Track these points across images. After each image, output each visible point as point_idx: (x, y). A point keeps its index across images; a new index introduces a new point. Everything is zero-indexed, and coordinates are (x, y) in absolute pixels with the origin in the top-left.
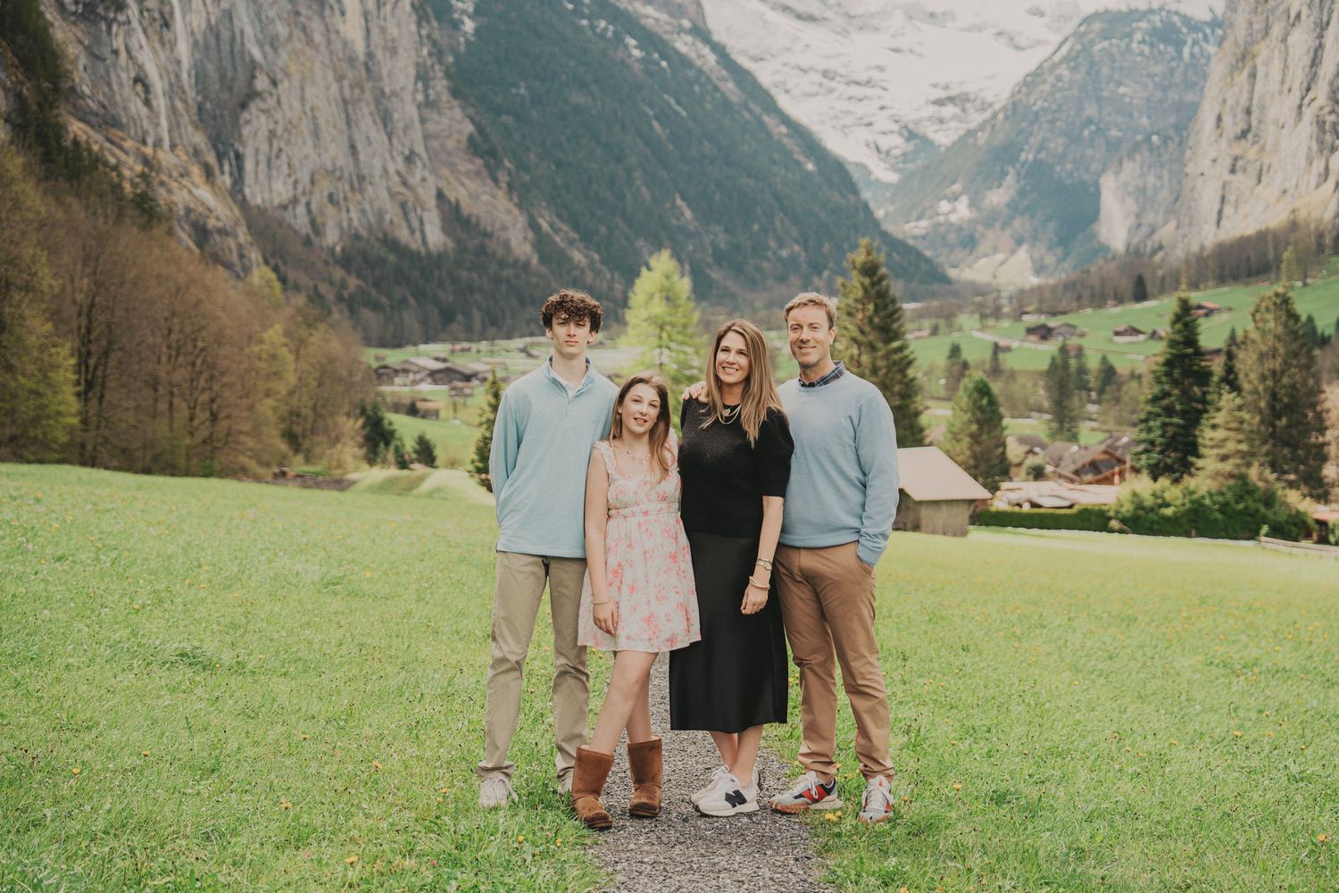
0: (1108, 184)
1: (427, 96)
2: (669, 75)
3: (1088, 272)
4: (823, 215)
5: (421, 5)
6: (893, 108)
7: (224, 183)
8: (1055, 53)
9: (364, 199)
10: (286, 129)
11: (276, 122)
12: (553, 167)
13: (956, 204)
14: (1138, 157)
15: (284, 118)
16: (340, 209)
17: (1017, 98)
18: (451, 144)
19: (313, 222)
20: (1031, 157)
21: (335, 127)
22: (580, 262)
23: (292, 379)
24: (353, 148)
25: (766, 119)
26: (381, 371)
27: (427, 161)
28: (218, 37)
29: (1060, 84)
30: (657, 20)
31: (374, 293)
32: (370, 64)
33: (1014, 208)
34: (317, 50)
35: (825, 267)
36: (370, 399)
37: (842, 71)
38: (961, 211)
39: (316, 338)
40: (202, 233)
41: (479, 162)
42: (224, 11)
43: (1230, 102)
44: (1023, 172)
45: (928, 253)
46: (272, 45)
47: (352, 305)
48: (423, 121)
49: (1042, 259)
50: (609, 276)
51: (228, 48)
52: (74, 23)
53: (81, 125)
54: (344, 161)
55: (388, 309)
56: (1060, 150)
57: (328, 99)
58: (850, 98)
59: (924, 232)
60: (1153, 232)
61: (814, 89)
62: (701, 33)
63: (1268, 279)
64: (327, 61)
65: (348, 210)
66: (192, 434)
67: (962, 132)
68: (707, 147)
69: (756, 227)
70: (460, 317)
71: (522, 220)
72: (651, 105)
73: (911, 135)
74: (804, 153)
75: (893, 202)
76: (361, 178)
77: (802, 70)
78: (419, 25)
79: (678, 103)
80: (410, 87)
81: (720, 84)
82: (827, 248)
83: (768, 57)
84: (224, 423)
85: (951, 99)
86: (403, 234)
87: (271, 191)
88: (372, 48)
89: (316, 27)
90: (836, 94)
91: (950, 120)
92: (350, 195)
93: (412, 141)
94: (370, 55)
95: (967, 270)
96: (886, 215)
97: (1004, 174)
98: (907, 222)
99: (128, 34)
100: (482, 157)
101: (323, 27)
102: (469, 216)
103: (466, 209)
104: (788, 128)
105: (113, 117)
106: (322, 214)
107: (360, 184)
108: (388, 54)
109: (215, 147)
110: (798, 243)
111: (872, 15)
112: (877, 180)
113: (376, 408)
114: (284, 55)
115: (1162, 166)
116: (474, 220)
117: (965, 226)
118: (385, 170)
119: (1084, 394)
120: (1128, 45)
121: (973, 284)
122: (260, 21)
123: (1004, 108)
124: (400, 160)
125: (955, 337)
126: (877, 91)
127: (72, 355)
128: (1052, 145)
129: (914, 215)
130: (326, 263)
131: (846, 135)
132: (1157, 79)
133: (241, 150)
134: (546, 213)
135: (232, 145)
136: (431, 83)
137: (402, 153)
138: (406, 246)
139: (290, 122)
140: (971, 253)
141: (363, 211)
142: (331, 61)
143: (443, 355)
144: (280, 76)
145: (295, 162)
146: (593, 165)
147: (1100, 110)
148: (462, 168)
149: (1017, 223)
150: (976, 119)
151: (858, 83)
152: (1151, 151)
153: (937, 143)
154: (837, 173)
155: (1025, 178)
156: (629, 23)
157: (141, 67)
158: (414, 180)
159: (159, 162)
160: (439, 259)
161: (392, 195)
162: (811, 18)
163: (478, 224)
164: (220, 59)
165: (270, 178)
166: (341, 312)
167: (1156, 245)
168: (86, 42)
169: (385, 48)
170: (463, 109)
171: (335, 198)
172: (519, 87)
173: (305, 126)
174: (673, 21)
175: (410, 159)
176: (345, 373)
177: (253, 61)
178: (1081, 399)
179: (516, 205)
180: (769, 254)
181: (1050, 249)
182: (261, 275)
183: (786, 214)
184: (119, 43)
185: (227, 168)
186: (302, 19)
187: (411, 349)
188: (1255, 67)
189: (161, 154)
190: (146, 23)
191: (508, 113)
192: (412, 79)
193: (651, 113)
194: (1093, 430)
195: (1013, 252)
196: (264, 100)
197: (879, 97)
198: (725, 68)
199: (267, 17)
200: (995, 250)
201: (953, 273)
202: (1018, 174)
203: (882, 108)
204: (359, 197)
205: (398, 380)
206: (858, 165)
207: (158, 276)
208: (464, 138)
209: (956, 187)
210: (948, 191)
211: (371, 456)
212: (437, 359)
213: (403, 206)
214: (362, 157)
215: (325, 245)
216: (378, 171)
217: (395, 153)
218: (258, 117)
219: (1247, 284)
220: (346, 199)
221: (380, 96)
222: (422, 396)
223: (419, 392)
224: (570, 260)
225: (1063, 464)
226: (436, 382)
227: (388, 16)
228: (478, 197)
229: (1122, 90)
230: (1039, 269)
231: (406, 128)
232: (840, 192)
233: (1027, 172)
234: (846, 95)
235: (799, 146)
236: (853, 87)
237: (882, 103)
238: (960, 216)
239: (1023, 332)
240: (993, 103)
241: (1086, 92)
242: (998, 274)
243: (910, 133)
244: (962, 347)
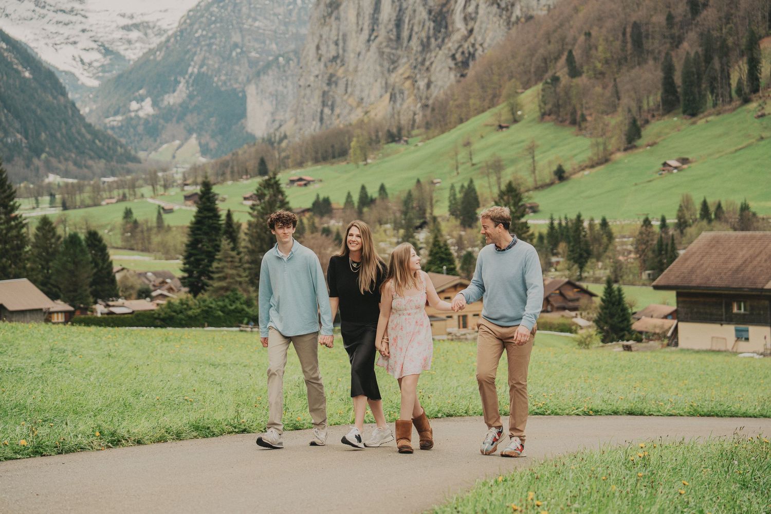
0: (251, 90)
3: (237, 155)
4: (39, 112)
6: (91, 31)
13: (143, 104)
14: (270, 72)
17: (184, 26)
20: (196, 70)
29: (213, 18)
33: (185, 108)
35: (43, 151)
38: (147, 109)
43: (324, 37)
44: (191, 81)
45: (123, 141)
49: (207, 144)
56: (216, 66)
58: (58, 23)
59: (120, 124)
60: (280, 126)
61: (30, 14)
63: (346, 160)
67: (145, 51)
73: (107, 52)
74: (21, 64)
75: (95, 102)
82: (43, 136)
85: (136, 26)
90: (47, 19)
91: (136, 41)
95: (153, 153)
96: (91, 111)
97: (177, 82)
98: (107, 117)
104: (7, 44)
110: (18, 133)
112: (83, 84)
115: (287, 79)
117: (150, 119)
121: (158, 163)
123: (175, 35)
125: (135, 203)
126: (79, 18)
129: (112, 111)
131: (56, 49)
132: (280, 17)
140: (155, 141)
147: (243, 37)
149: (188, 118)
150: (155, 41)
151: (63, 11)
152: (279, 68)
153: (127, 58)
155: (192, 85)
167: (282, 135)
181: (213, 137)
183: (9, 111)
188: (338, 13)
195: (186, 139)
197: (81, 23)
200: (174, 138)
201: (142, 155)
202: (187, 82)
203: (84, 31)
206: (66, 73)
209: (141, 92)
210: (137, 94)
219: (332, 164)
229: (257, 24)
230: (205, 151)
232: (52, 94)
233: (194, 81)
234: (55, 20)
235: (17, 59)
236: (59, 13)
237: (84, 27)
238: (146, 112)
239: (183, 198)
240: (168, 30)
241: (232, 25)
242: (176, 155)
243: (107, 50)
244: (133, 211)
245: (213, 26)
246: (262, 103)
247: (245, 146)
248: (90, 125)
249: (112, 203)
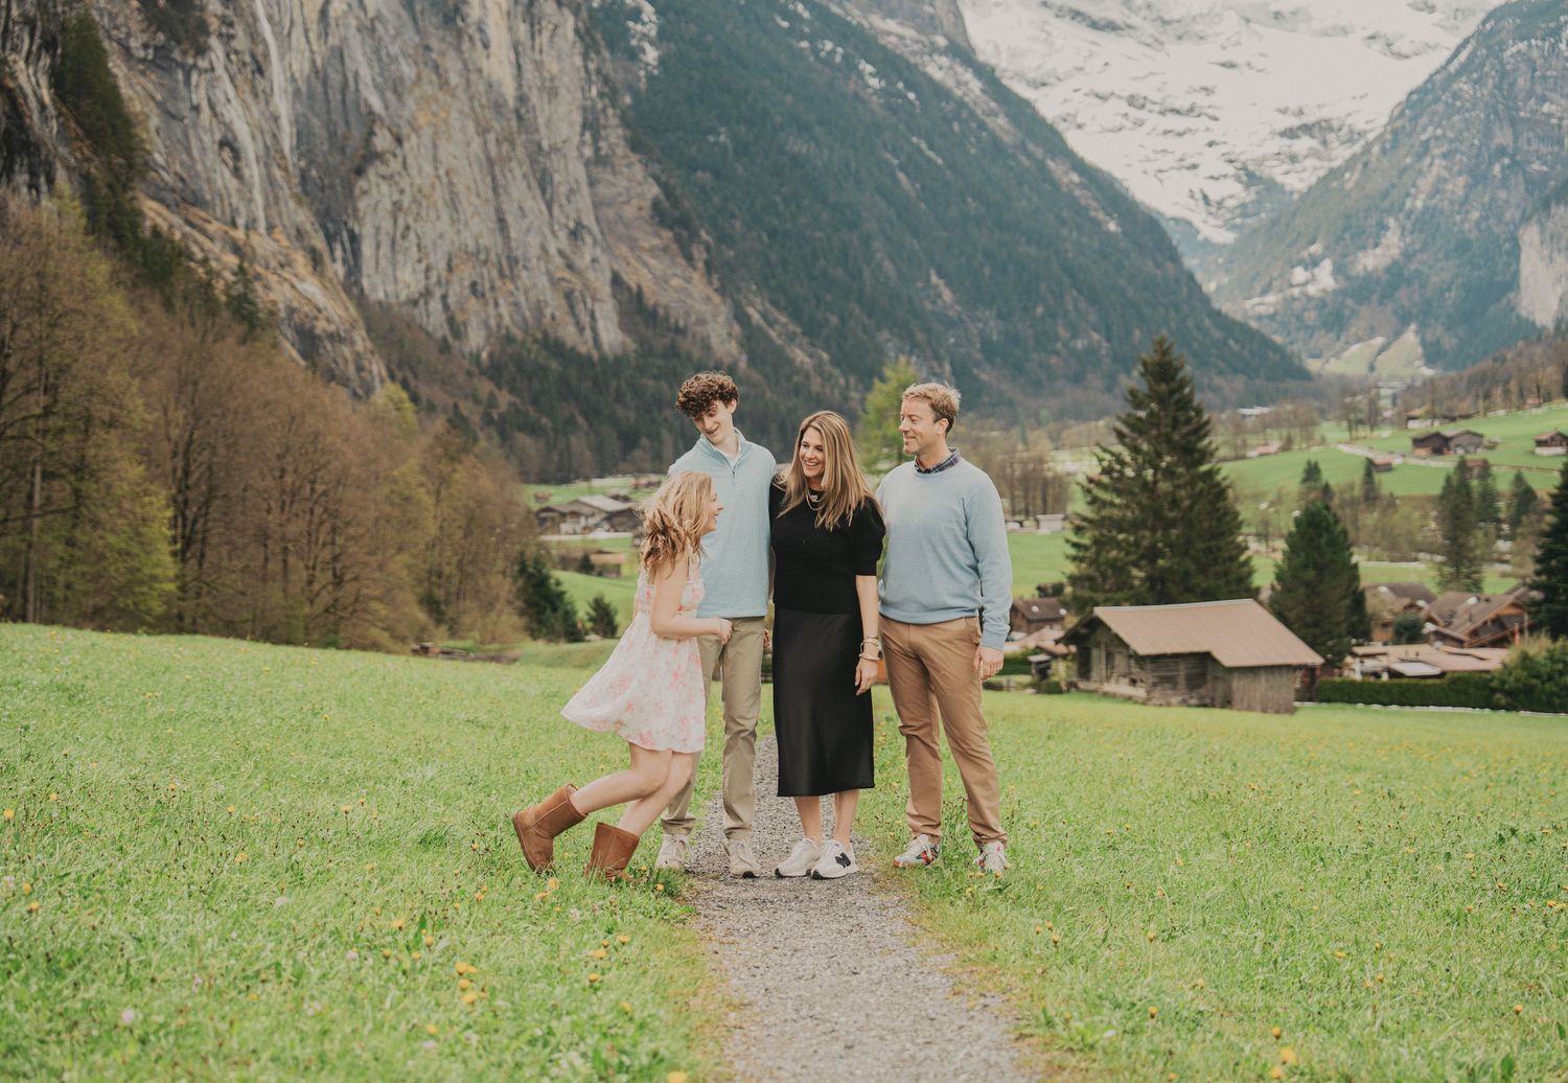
0: (1530, 236)
1: (597, 150)
2: (918, 111)
3: (1504, 360)
4: (1131, 292)
5: (588, 31)
6: (1225, 143)
7: (336, 274)
8: (1450, 61)
9: (517, 288)
10: (415, 201)
11: (402, 192)
12: (765, 238)
13: (1316, 271)
15: (412, 185)
16: (486, 304)
17: (1399, 123)
18: (629, 212)
19: (451, 321)
20: (1419, 204)
21: (478, 196)
22: (802, 363)
23: (433, 529)
24: (501, 221)
25: (1051, 164)
26: (543, 515)
27: (599, 236)
28: (325, 83)
29: (1458, 103)
30: (901, 38)
31: (532, 411)
32: (523, 111)
33: (1396, 275)
34: (454, 96)
36: (531, 552)
37: (1155, 96)
38: (1325, 279)
39: (460, 475)
40: (309, 342)
41: (668, 234)
42: (332, 49)
44: (1409, 225)
45: (1278, 339)
46: (395, 91)
47: (504, 429)
48: (592, 183)
49: (1438, 342)
50: (842, 381)
51: (339, 97)
52: (143, 73)
53: (153, 204)
54: (490, 239)
55: (551, 433)
56: (1460, 192)
57: (468, 158)
58: (1166, 132)
59: (1271, 310)
61: (1119, 121)
62: (962, 53)
64: (467, 110)
65: (496, 304)
66: (312, 602)
67: (1322, 173)
68: (972, 204)
69: (1040, 310)
70: (645, 441)
71: (725, 311)
72: (895, 152)
73: (1250, 178)
74: (1103, 209)
75: (1227, 271)
76: (513, 261)
77: (1097, 96)
78: (586, 57)
79: (931, 147)
80: (576, 140)
81: (989, 121)
82: (1137, 333)
83: (1053, 80)
84: (350, 588)
85: (1307, 129)
86: (568, 333)
87: (396, 281)
88: (525, 89)
89: (452, 66)
90: (1147, 128)
91: (1306, 157)
92: (498, 283)
93: (578, 211)
94: (522, 99)
95: (1333, 360)
96: (1219, 288)
97: (1383, 227)
98: (1249, 297)
99: (212, 84)
100: (671, 228)
101: (460, 65)
102: (656, 306)
103: (650, 300)
104: (1081, 176)
105: (194, 193)
106: (463, 310)
107: (512, 271)
108: (545, 97)
109: (324, 227)
110: (1096, 330)
111: (1194, 18)
112: (1206, 240)
113: (538, 562)
114: (410, 101)
116: (661, 312)
117: (1329, 300)
118: (544, 249)
119: (1491, 527)
120: (1554, 47)
121: (1341, 377)
122: (380, 60)
123: (1380, 139)
124: (563, 235)
125: (1315, 453)
126: (1204, 122)
127: (168, 506)
128: (1449, 187)
129: (1258, 289)
130: (469, 374)
131: (1161, 181)
133: (357, 229)
134: (758, 301)
135: (346, 223)
136: (603, 133)
137: (567, 226)
138: (573, 349)
139: (420, 191)
140: (1338, 338)
141: (516, 305)
142: (472, 108)
143: (623, 492)
144: (405, 130)
145: (427, 242)
146: (819, 234)
147: (1516, 136)
148: (646, 245)
149: (1402, 294)
150: (1341, 154)
151: (1178, 112)
153: (1288, 188)
154: (1148, 231)
155: (1411, 233)
156: (863, 43)
157: (228, 127)
158: (583, 261)
159: (252, 248)
160: (615, 365)
161: (554, 282)
162: (1112, 27)
163: (667, 317)
164: (329, 112)
165: (394, 264)
166: (490, 438)
168: (159, 97)
169: (541, 89)
170: (646, 166)
171: (479, 288)
172: (719, 134)
173: (440, 195)
174: (923, 38)
175: (575, 234)
176: (498, 520)
177: (371, 113)
178: (1486, 534)
179: (716, 290)
180: (1059, 346)
181: (1449, 328)
182: (386, 393)
183: (1080, 292)
184: (199, 96)
185: (339, 253)
186: (434, 56)
187: (581, 485)
189: (255, 240)
190: (234, 69)
191: (704, 169)
192: (578, 129)
193: (896, 162)
194: (1504, 575)
195: (1398, 334)
196: (385, 163)
197: (1207, 129)
198: (996, 101)
199: (388, 55)
200: (1372, 333)
201: (1313, 365)
202: (1403, 227)
203: (1211, 144)
204: (510, 287)
205: (564, 527)
206: (1177, 220)
207: (267, 404)
208: (647, 204)
209: (1316, 248)
210: (1305, 254)
211: (535, 626)
212: (616, 498)
213: (568, 296)
214: (513, 235)
215: (467, 350)
216: (534, 251)
217: (556, 228)
218: (378, 186)
220: (493, 288)
221: (536, 152)
222: (596, 547)
223: (594, 541)
224: (790, 362)
225: (1456, 621)
226: (614, 527)
227: (545, 48)
228: (666, 282)
229: (1546, 108)
230: (1432, 355)
231: (572, 192)
232: (1154, 260)
233: (1414, 225)
234: (1161, 129)
235: (1096, 200)
236: (1170, 117)
237: (1210, 137)
238: (1321, 286)
239: (1409, 443)
240: (1366, 132)
241: (1496, 113)
242: (1376, 364)
243: (1251, 175)
244: (1322, 466)
245: (1456, 118)
246: (1551, 260)
247: (1521, 344)
248: (1219, 313)
249: (1268, 454)
